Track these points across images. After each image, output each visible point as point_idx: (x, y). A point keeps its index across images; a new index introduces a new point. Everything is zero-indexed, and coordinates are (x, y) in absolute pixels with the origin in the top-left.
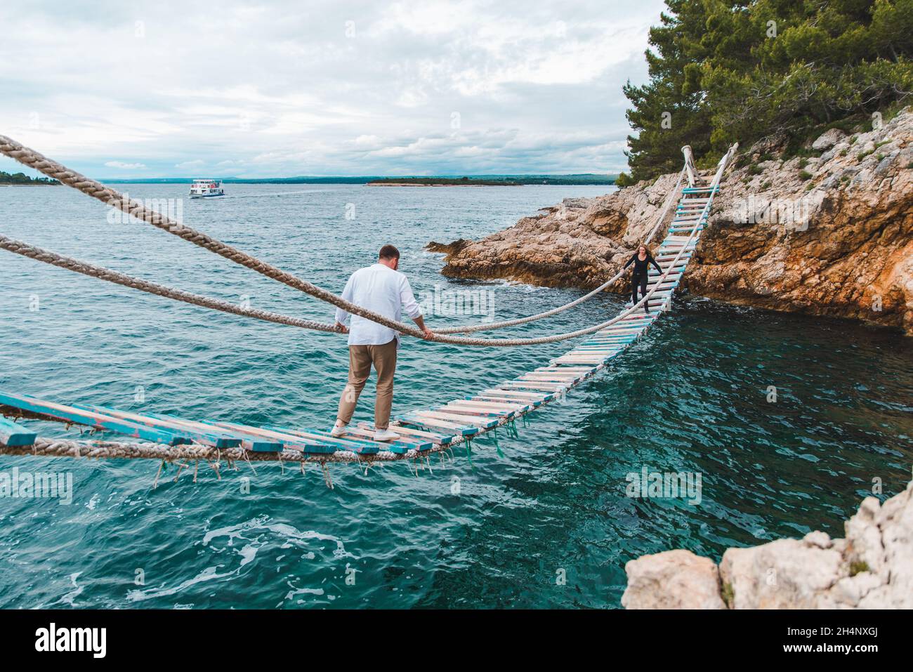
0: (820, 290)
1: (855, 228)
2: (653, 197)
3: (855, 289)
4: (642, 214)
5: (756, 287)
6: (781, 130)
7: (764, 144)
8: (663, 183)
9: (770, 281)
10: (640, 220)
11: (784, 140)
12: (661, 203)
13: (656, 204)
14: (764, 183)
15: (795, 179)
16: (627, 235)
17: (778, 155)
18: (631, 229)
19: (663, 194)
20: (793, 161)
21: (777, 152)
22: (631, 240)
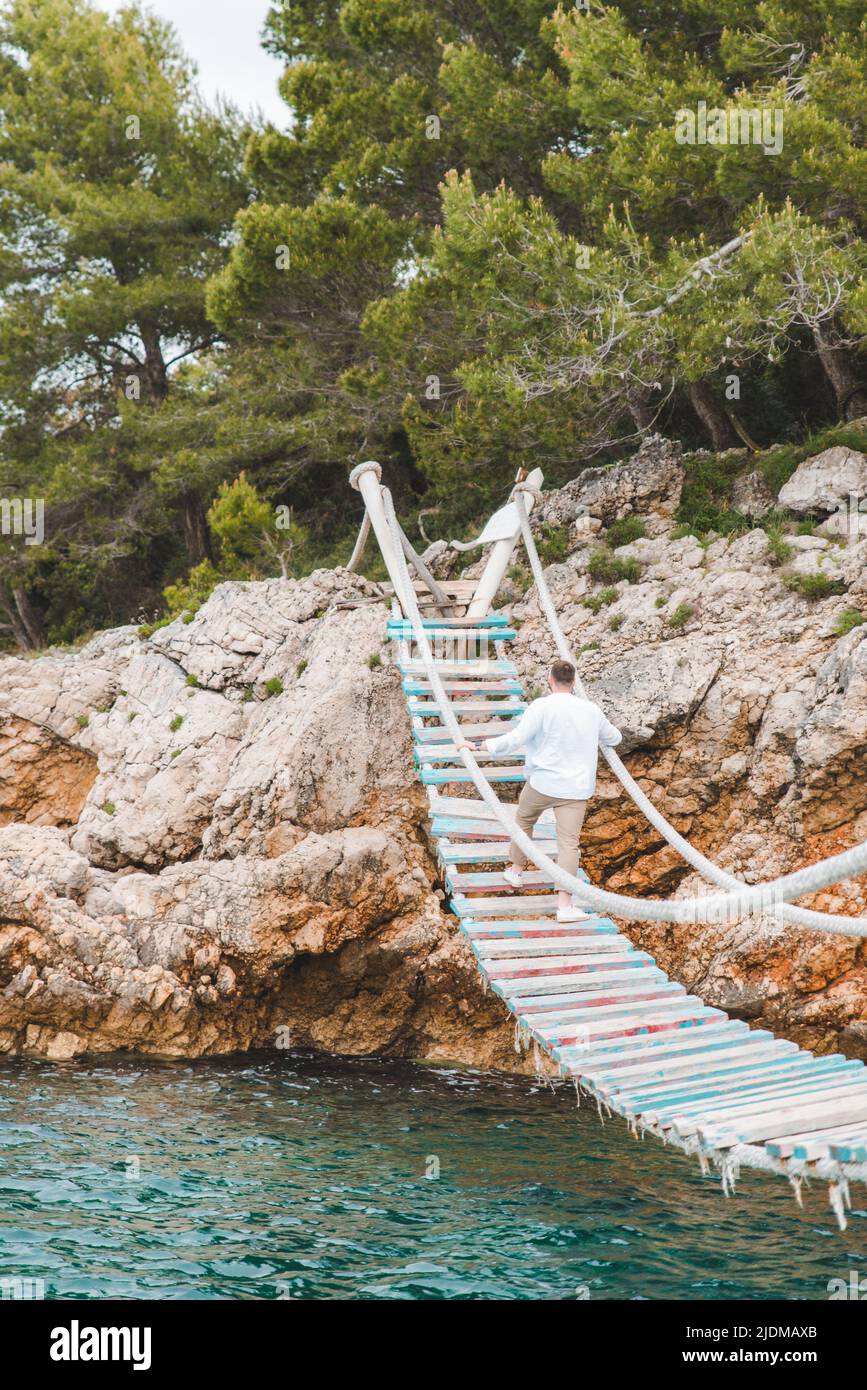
2: (208, 662)
5: (700, 982)
6: (660, 444)
7: (614, 485)
8: (244, 608)
9: (750, 955)
10: (170, 752)
11: (672, 479)
12: (251, 684)
13: (228, 690)
14: (672, 607)
15: (776, 598)
16: (104, 815)
17: (662, 527)
18: (130, 790)
19: (256, 649)
20: (745, 539)
21: (654, 515)
22: (136, 830)
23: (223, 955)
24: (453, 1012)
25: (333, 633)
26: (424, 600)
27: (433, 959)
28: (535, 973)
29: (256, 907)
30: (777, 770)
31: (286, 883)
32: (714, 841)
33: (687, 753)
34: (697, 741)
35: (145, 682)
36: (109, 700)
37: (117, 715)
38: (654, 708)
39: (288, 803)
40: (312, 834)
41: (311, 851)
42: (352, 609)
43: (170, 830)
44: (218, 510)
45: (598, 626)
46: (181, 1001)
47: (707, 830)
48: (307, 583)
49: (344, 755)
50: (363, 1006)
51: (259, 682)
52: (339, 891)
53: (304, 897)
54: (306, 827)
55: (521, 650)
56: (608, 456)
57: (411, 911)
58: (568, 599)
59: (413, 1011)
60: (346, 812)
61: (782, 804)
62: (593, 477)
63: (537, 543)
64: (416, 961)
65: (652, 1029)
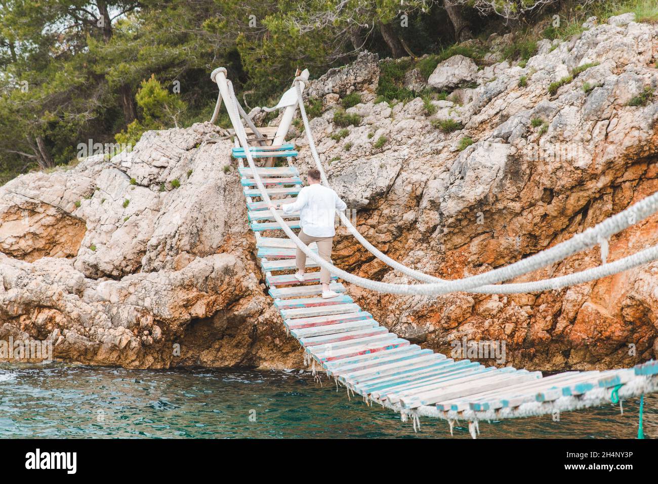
0: (508, 320)
1: (552, 209)
2: (141, 172)
3: (559, 313)
4: (125, 205)
5: (395, 325)
6: (368, 56)
7: (345, 77)
8: (158, 144)
9: (419, 311)
10: (123, 218)
11: (374, 73)
12: (163, 183)
13: (152, 186)
14: (376, 138)
15: (428, 132)
16: (91, 251)
17: (370, 98)
18: (104, 238)
19: (166, 165)
20: (412, 103)
21: (366, 92)
22: (107, 258)
23: (154, 320)
24: (272, 345)
25: (205, 155)
26: (250, 137)
27: (261, 319)
28: (313, 325)
29: (170, 296)
30: (431, 219)
31: (185, 283)
32: (400, 255)
33: (386, 212)
34: (391, 205)
35: (109, 183)
36: (91, 193)
37: (95, 200)
38: (368, 189)
39: (185, 242)
40: (198, 258)
41: (198, 266)
42: (215, 143)
43: (125, 258)
44: (141, 94)
45: (339, 149)
46: (134, 344)
47: (396, 250)
48: (190, 130)
49: (213, 217)
50: (227, 343)
51: (167, 182)
52: (212, 286)
53: (195, 289)
54: (195, 254)
55: (300, 162)
56: (340, 63)
57: (249, 295)
58: (324, 135)
59: (252, 345)
60: (214, 246)
61: (434, 235)
62: (334, 73)
63: (306, 107)
64: (252, 320)
65: (372, 351)
